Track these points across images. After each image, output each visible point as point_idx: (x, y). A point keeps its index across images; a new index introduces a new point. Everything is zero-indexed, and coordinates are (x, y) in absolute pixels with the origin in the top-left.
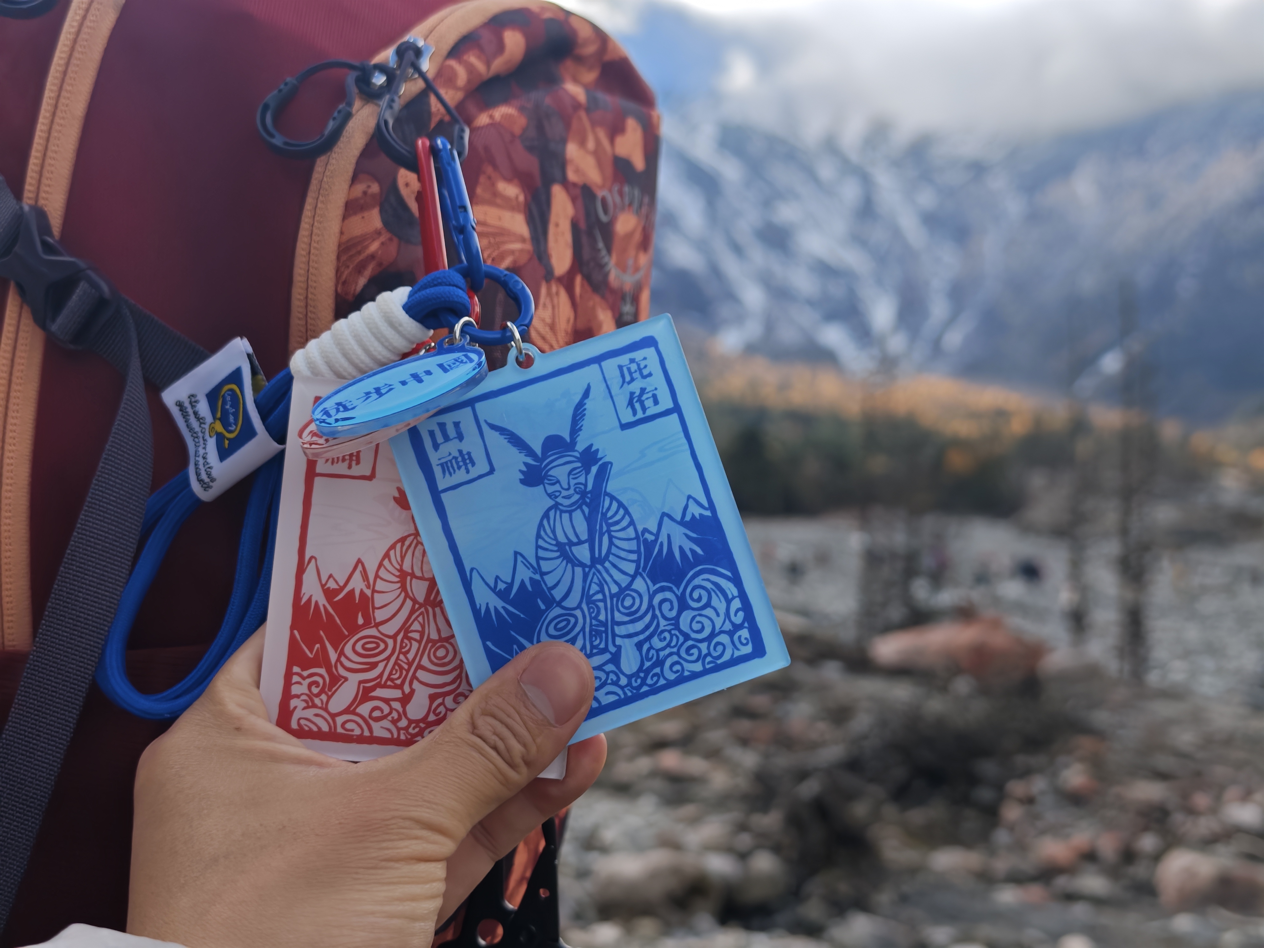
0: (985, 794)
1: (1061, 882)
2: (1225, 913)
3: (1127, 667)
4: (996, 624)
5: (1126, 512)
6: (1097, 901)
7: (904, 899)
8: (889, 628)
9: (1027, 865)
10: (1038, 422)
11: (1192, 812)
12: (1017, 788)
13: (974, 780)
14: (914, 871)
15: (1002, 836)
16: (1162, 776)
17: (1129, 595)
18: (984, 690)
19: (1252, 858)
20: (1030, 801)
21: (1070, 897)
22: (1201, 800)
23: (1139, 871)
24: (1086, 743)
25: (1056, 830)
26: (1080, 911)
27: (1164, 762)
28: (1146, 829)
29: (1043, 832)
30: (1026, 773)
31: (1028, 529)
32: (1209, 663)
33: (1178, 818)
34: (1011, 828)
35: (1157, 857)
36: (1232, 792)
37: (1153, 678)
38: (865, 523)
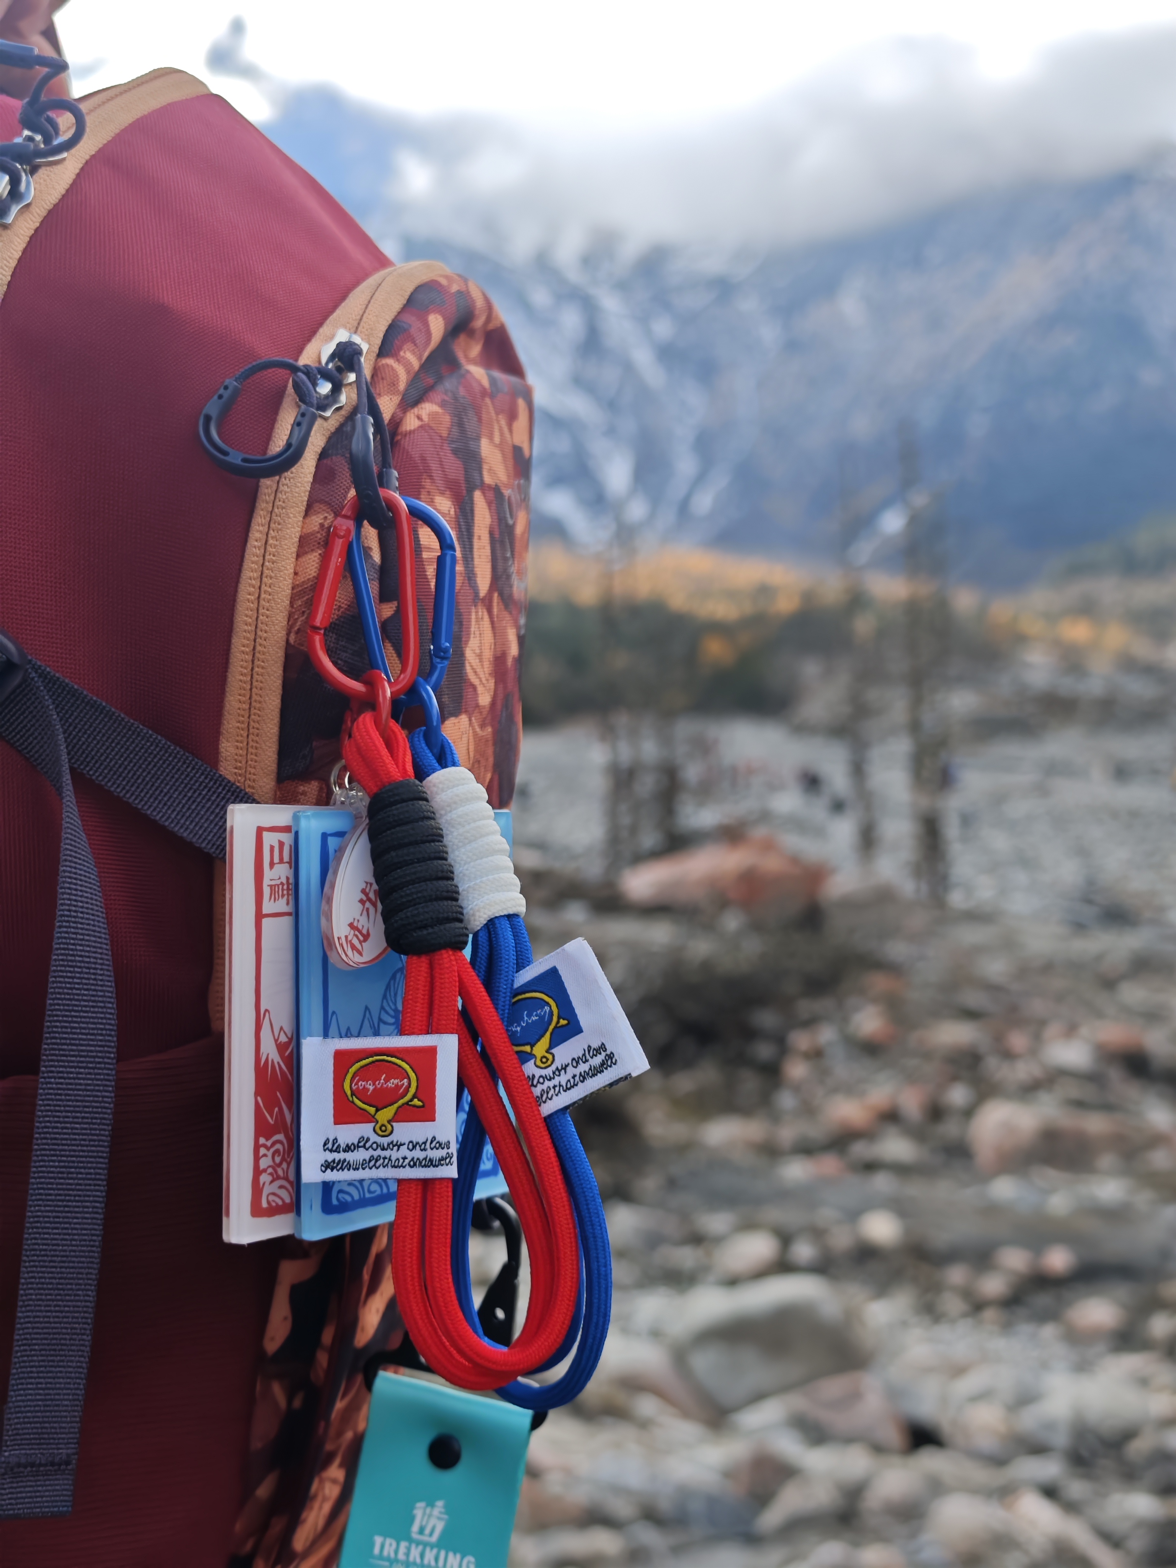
0: (764, 1051)
1: (860, 1150)
2: (1052, 1174)
3: (924, 888)
4: (768, 846)
5: (917, 702)
6: (901, 1170)
7: (672, 1184)
8: (639, 858)
9: (815, 1131)
10: (808, 597)
11: (1008, 1055)
12: (801, 1040)
13: (750, 1034)
14: (684, 1148)
15: (786, 1100)
16: (971, 1015)
17: (924, 802)
18: (756, 926)
19: (1080, 1105)
20: (816, 1055)
21: (870, 1167)
22: (1018, 1041)
23: (950, 1129)
24: (879, 982)
25: (850, 1090)
26: (882, 1183)
27: (973, 999)
28: (955, 1078)
29: (835, 1090)
30: (810, 1023)
31: (802, 730)
32: (1021, 877)
33: (993, 1065)
34: (797, 1089)
35: (969, 1113)
36: (1053, 1030)
37: (957, 899)
38: (608, 733)
